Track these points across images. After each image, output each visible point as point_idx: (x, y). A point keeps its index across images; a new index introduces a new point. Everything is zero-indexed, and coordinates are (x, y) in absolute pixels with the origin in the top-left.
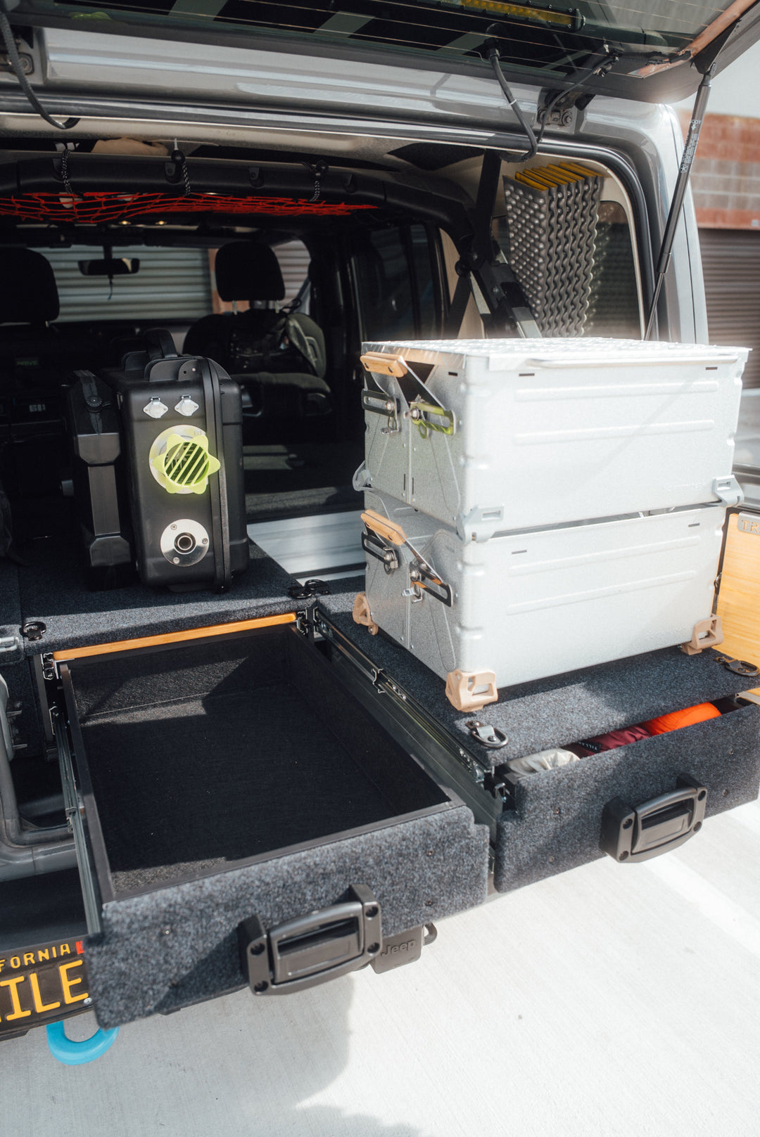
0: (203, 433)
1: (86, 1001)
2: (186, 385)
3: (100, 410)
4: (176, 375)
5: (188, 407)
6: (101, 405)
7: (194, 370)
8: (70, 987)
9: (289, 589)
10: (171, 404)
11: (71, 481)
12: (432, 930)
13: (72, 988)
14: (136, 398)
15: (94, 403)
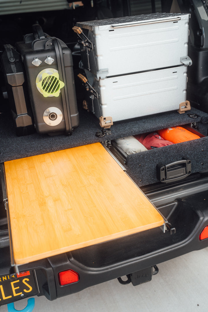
0: (57, 71)
1: (21, 295)
2: (48, 51)
3: (15, 63)
4: (44, 46)
5: (50, 60)
6: (15, 61)
7: (51, 44)
8: (15, 290)
9: (96, 133)
10: (43, 59)
11: (6, 92)
12: (157, 269)
13: (16, 290)
14: (29, 57)
15: (12, 60)
